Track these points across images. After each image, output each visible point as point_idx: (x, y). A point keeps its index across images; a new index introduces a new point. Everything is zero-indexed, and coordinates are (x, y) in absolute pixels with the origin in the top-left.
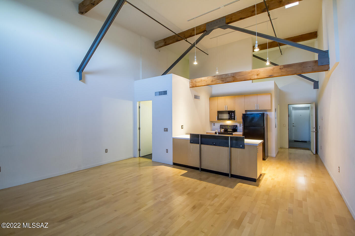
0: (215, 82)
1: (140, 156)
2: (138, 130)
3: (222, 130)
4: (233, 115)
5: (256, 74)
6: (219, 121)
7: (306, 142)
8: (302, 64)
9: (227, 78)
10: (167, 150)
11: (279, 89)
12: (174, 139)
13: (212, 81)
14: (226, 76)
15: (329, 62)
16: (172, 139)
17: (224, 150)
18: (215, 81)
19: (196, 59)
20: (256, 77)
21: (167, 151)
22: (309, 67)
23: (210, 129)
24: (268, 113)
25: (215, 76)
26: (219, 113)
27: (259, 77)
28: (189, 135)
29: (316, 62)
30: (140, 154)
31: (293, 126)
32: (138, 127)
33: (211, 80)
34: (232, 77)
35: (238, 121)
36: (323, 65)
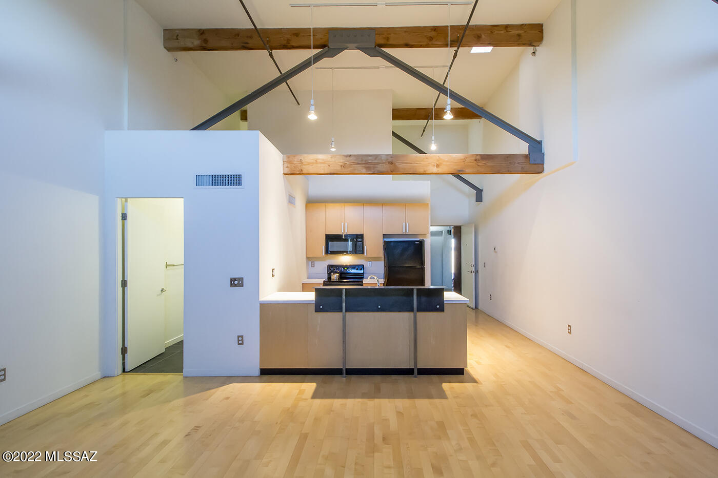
0: (349, 169)
1: (124, 371)
2: (120, 289)
3: (335, 277)
4: (359, 244)
5: (435, 164)
6: (329, 257)
8: (507, 157)
9: (378, 164)
10: (242, 337)
12: (266, 308)
13: (343, 166)
14: (376, 159)
15: (543, 161)
16: (258, 306)
17: (402, 319)
18: (350, 166)
19: (313, 107)
20: (435, 170)
21: (240, 340)
22: (518, 163)
23: (306, 276)
25: (350, 155)
27: (440, 170)
28: (314, 293)
29: (526, 156)
30: (124, 364)
32: (120, 279)
33: (341, 164)
34: (389, 163)
35: (369, 256)
36: (535, 164)
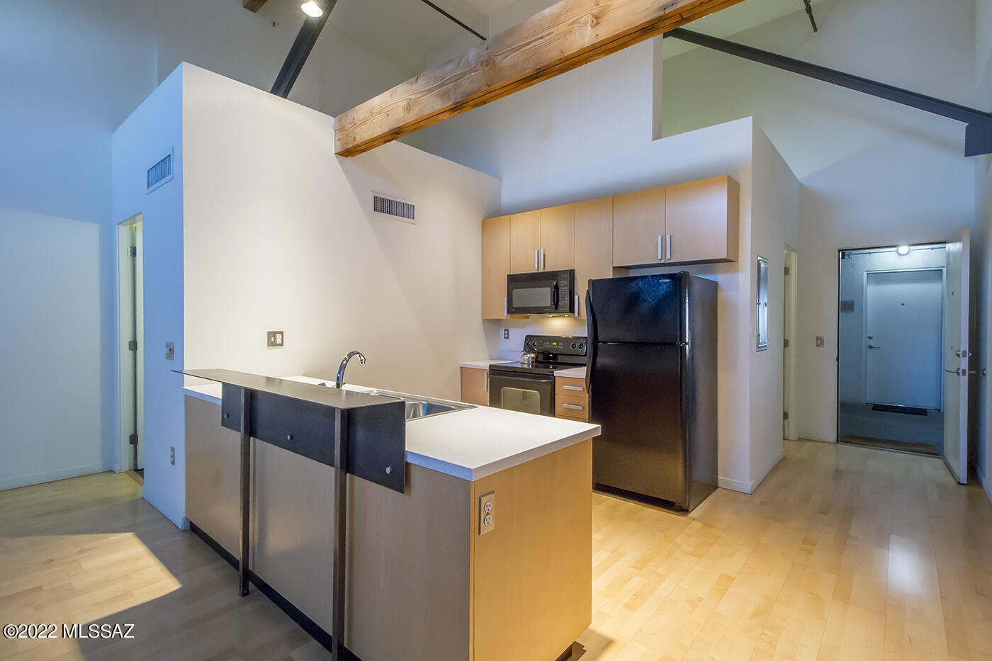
0: (416, 109)
1: (136, 468)
3: (527, 359)
5: (590, 18)
6: (518, 319)
7: (922, 412)
9: (463, 76)
11: (801, 185)
13: (408, 108)
16: (182, 398)
18: (416, 103)
20: (588, 38)
21: (172, 456)
23: (482, 354)
24: (720, 278)
26: (516, 281)
27: (601, 32)
30: (135, 460)
31: (870, 347)
32: (126, 338)
33: (404, 103)
34: (482, 63)
35: (583, 317)
